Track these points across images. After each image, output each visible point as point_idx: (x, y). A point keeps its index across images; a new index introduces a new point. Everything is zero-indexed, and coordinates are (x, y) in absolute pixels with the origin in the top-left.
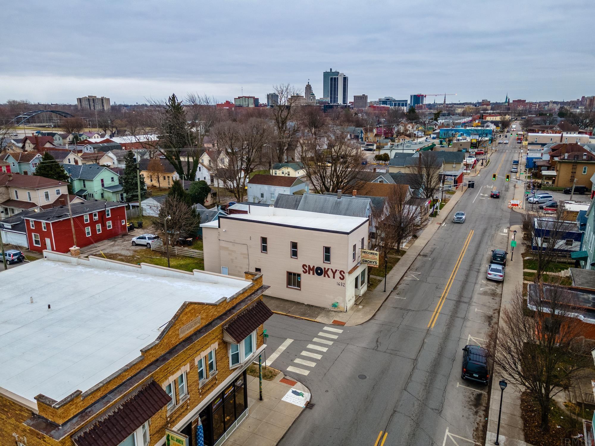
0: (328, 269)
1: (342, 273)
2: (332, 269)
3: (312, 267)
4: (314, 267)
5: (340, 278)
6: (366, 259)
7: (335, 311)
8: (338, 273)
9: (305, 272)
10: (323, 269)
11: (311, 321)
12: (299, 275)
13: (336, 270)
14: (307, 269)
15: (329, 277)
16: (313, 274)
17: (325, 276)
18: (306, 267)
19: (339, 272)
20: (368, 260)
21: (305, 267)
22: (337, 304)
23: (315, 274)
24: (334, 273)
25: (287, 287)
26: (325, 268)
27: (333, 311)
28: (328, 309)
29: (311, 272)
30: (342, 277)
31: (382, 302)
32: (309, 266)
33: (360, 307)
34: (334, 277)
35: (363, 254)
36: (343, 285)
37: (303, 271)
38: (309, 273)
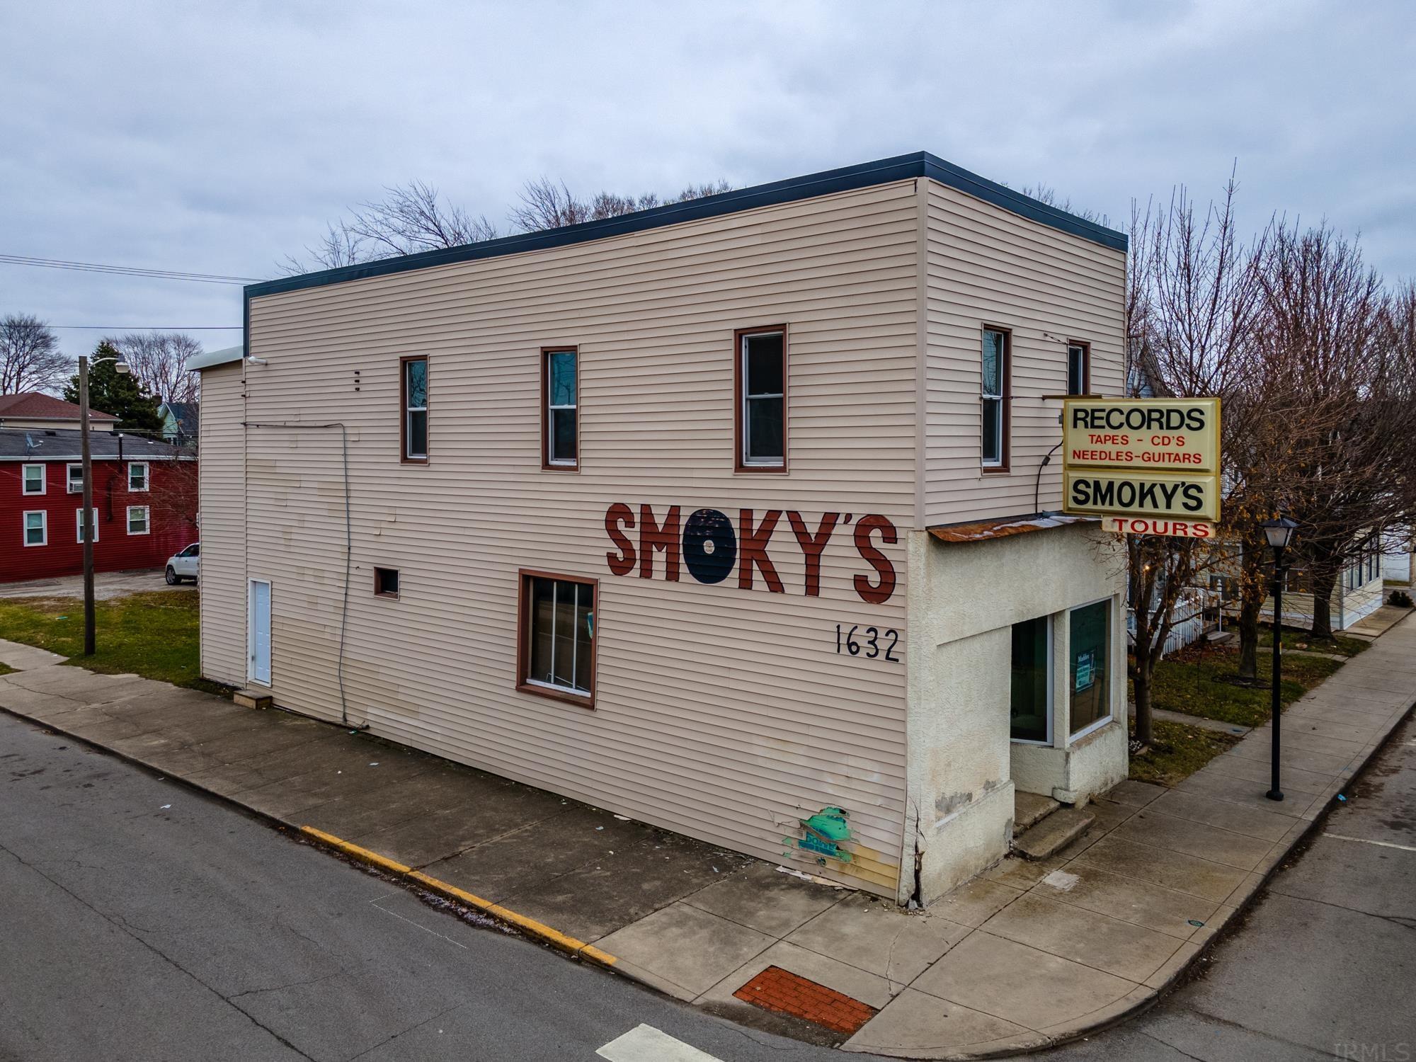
0: (772, 517)
1: (876, 534)
2: (795, 518)
3: (660, 520)
4: (674, 512)
5: (860, 583)
6: (1104, 478)
7: (816, 892)
8: (842, 539)
9: (619, 567)
10: (735, 525)
11: (554, 947)
12: (587, 592)
13: (829, 521)
14: (633, 535)
15: (775, 585)
16: (672, 575)
17: (746, 583)
18: (630, 524)
19: (850, 530)
20: (1118, 478)
21: (621, 525)
22: (834, 829)
23: (684, 569)
24: (813, 547)
25: (522, 686)
26: (746, 515)
27: (799, 885)
28: (764, 870)
29: (659, 557)
30: (874, 579)
31: (1259, 865)
32: (646, 510)
33: (1058, 879)
34: (812, 588)
35: (1081, 438)
36: (883, 645)
37: (611, 557)
38: (646, 573)
